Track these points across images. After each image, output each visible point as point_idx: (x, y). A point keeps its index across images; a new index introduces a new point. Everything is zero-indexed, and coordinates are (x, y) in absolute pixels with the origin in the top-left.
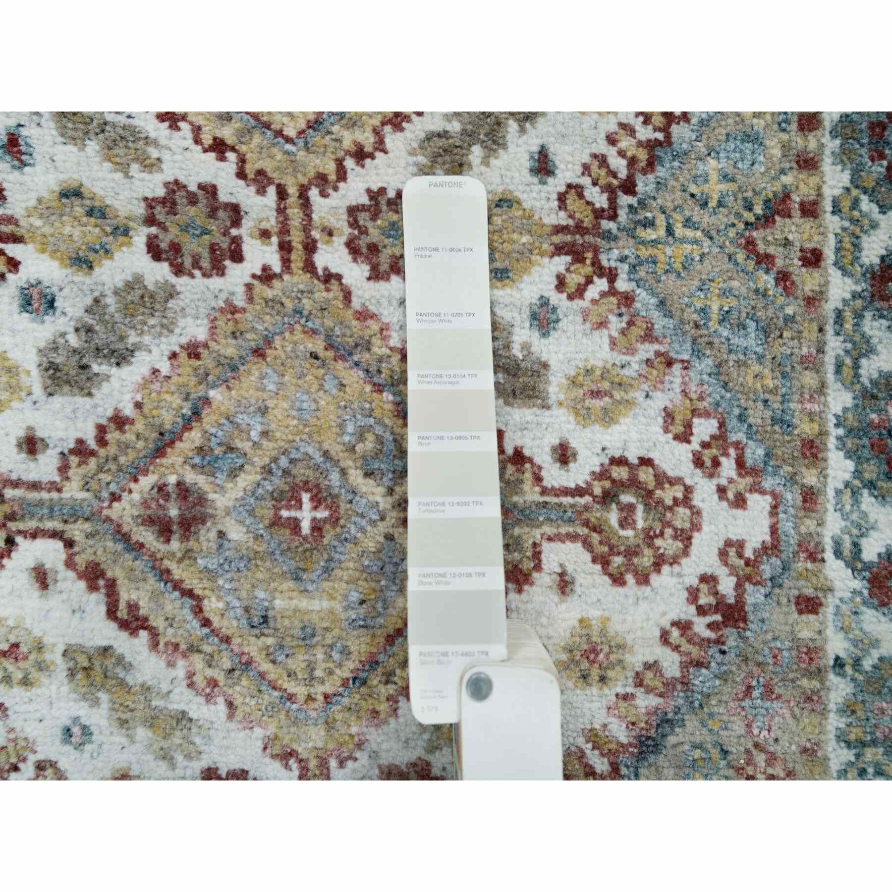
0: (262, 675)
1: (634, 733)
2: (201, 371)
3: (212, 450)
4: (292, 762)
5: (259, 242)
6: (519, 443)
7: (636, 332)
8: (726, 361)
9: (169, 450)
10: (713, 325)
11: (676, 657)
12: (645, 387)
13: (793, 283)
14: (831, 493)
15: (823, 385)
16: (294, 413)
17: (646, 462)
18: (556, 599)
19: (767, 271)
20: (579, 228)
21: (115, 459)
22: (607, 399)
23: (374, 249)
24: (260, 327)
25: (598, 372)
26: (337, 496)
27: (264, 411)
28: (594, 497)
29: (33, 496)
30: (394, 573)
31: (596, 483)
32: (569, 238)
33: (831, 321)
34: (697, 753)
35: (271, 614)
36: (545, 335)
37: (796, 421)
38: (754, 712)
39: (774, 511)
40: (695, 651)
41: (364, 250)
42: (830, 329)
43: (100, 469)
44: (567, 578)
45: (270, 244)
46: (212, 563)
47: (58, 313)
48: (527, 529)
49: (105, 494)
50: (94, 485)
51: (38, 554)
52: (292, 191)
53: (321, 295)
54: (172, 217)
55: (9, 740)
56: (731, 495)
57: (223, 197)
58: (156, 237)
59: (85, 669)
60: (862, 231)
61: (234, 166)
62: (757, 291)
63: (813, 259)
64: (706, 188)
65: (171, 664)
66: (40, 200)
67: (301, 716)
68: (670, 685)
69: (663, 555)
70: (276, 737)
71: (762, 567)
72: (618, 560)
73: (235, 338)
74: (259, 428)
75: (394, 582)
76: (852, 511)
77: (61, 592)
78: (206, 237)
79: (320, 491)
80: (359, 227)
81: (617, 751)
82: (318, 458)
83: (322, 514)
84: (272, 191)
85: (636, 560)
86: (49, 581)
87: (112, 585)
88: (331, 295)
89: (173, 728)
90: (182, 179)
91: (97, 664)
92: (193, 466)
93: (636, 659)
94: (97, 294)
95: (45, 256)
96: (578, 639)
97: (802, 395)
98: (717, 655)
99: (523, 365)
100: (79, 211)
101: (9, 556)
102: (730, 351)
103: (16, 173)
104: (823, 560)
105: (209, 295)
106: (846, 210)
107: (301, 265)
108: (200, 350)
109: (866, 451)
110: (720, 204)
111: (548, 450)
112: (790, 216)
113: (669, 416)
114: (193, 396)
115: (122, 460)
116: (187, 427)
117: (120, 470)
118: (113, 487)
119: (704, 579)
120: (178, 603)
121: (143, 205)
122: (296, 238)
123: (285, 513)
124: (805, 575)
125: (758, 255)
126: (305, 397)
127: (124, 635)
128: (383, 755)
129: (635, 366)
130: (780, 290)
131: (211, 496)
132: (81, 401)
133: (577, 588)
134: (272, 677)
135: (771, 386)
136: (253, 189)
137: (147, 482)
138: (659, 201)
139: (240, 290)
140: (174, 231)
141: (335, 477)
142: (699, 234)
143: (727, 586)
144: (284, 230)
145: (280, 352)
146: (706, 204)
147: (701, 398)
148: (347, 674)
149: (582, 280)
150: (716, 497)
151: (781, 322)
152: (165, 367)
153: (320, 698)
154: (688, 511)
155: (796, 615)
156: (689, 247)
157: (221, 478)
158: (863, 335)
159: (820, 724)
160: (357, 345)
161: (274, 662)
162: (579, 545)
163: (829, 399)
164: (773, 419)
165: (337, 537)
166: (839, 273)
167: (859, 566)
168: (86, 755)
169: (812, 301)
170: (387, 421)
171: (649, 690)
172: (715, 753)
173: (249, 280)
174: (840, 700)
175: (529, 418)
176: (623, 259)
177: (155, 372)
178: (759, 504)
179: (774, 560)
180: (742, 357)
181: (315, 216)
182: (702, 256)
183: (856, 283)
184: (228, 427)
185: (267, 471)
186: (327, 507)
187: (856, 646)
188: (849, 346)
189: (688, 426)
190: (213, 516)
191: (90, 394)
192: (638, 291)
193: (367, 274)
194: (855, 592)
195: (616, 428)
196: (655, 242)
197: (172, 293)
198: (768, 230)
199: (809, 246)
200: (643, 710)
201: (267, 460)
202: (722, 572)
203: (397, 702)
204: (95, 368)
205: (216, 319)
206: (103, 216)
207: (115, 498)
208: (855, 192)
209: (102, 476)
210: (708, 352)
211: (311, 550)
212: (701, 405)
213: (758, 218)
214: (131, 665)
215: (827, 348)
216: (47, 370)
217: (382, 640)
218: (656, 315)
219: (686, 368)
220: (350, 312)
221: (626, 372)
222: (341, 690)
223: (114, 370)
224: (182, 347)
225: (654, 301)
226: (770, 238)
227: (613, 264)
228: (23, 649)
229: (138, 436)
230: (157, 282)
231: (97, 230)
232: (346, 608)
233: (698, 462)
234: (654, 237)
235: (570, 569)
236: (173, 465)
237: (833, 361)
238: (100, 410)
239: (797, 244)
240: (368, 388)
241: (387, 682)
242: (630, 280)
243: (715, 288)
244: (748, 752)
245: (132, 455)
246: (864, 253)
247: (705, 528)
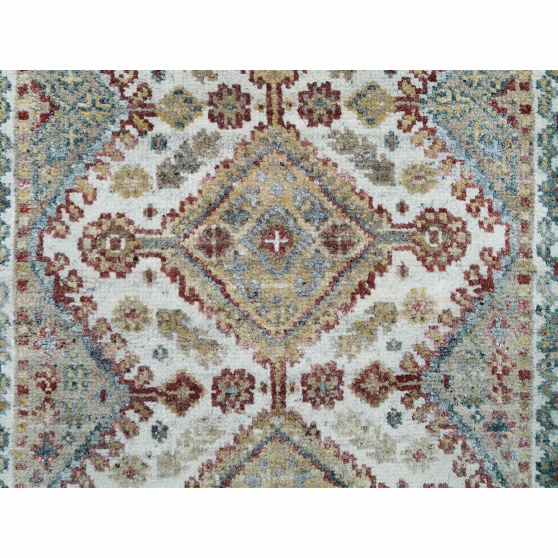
0: (254, 322)
1: (438, 346)
2: (230, 174)
3: (233, 212)
4: (268, 365)
5: (258, 111)
6: (380, 203)
7: (437, 147)
8: (483, 160)
9: (213, 212)
10: (476, 143)
11: (458, 307)
12: (442, 174)
13: (517, 121)
14: (536, 223)
15: (532, 171)
16: (272, 192)
17: (443, 210)
18: (399, 279)
19: (503, 116)
20: (409, 98)
21: (188, 218)
22: (423, 180)
23: (311, 111)
24: (258, 152)
25: (419, 167)
26: (292, 232)
27: (258, 192)
28: (418, 228)
29: (149, 237)
30: (320, 269)
31: (418, 221)
32: (403, 103)
33: (536, 140)
34: (469, 356)
35: (259, 291)
36: (392, 150)
37: (518, 189)
38: (497, 334)
39: (507, 233)
40: (468, 304)
41: (306, 112)
42: (535, 143)
43: (180, 223)
44: (405, 269)
45: (262, 112)
46: (231, 267)
47: (168, 149)
48: (385, 245)
49: (182, 235)
50: (177, 230)
51: (149, 265)
52: (274, 86)
53: (285, 135)
54: (220, 101)
55: (127, 357)
56: (485, 226)
57: (243, 90)
58: (213, 111)
59: (167, 321)
60: (552, 96)
61: (249, 76)
62: (498, 126)
63: (526, 110)
64: (471, 77)
65: (209, 317)
66: (165, 96)
67: (273, 341)
68: (455, 321)
69: (452, 256)
70: (260, 353)
71: (501, 261)
72: (430, 259)
73: (246, 157)
74: (256, 200)
75: (320, 273)
76: (546, 233)
77: (158, 283)
78: (235, 110)
79: (284, 229)
80: (304, 102)
81: (429, 355)
82: (283, 213)
83: (285, 241)
84: (265, 87)
85: (439, 259)
86: (153, 278)
87: (183, 279)
88: (290, 135)
89: (209, 349)
90: (226, 83)
91: (173, 318)
92: (224, 220)
93: (439, 308)
94: (185, 139)
95: (164, 123)
96: (410, 299)
97: (521, 176)
98: (479, 305)
99: (382, 165)
100: (181, 100)
101: (135, 266)
102: (485, 155)
103: (158, 84)
104: (532, 257)
105: (235, 137)
106: (543, 86)
107: (276, 121)
108: (230, 164)
109: (554, 202)
110: (479, 84)
111: (394, 206)
112: (514, 90)
113: (454, 188)
114: (225, 186)
115: (191, 218)
116: (222, 201)
117: (190, 223)
118: (186, 231)
119: (473, 267)
120: (214, 287)
121: (208, 96)
122: (275, 108)
123: (267, 241)
124: (523, 265)
125: (498, 109)
126: (278, 184)
127: (187, 303)
128: (313, 359)
129: (437, 164)
130: (510, 125)
131: (232, 234)
132: (175, 191)
133: (410, 274)
134: (258, 322)
135: (506, 172)
136: (256, 86)
137: (202, 228)
138: (448, 84)
139: (249, 134)
140: (220, 107)
141: (291, 223)
142: (468, 99)
143: (483, 270)
144: (269, 105)
145: (266, 163)
146: (472, 85)
147: (470, 178)
148: (296, 320)
149: (410, 123)
150: (478, 227)
151: (510, 141)
152: (213, 173)
153: (283, 332)
154: (464, 234)
155: (518, 285)
156: (463, 105)
157: (237, 225)
158: (553, 146)
159: (529, 340)
160: (302, 158)
161: (260, 315)
162: (410, 252)
163: (535, 177)
164: (506, 187)
165: (292, 252)
166: (541, 116)
167: (549, 259)
168: (164, 364)
169: (526, 130)
170: (316, 194)
171: (445, 324)
172: (478, 355)
173: (252, 129)
174: (539, 327)
175: (385, 191)
176: (430, 112)
177: (208, 175)
178: (500, 230)
179: (507, 257)
180: (491, 158)
181: (284, 98)
182: (470, 109)
183: (549, 121)
184: (241, 200)
185: (259, 221)
186: (287, 237)
187: (547, 300)
188: (546, 151)
189: (464, 192)
190: (232, 244)
191: (178, 187)
192: (438, 127)
193: (307, 124)
194: (547, 273)
195: (428, 194)
196: (446, 104)
197: (218, 137)
198: (504, 97)
199: (525, 104)
200: (442, 334)
201: (259, 216)
202: (481, 264)
203: (320, 333)
204: (182, 174)
205: (237, 148)
206: (191, 102)
207: (186, 236)
208: (548, 78)
209: (181, 226)
210: (474, 156)
211: (278, 259)
212: (470, 182)
213: (498, 91)
214: (189, 318)
215: (534, 153)
216: (160, 176)
217: (314, 302)
218: (447, 139)
219: (462, 164)
220: (299, 142)
221: (432, 166)
222: (293, 328)
223: (190, 176)
224: (221, 163)
225: (446, 132)
226: (504, 100)
227: (425, 115)
228: (137, 312)
229: (199, 206)
230: (212, 132)
231: (188, 109)
232: (296, 287)
233: (469, 210)
234: (446, 101)
235: (406, 264)
236: (214, 220)
237: (537, 159)
238: (183, 194)
239: (519, 103)
240: (307, 179)
241: (316, 323)
242: (434, 122)
243: (477, 125)
244: (494, 354)
245: (196, 215)
246: (553, 107)
247: (473, 242)
